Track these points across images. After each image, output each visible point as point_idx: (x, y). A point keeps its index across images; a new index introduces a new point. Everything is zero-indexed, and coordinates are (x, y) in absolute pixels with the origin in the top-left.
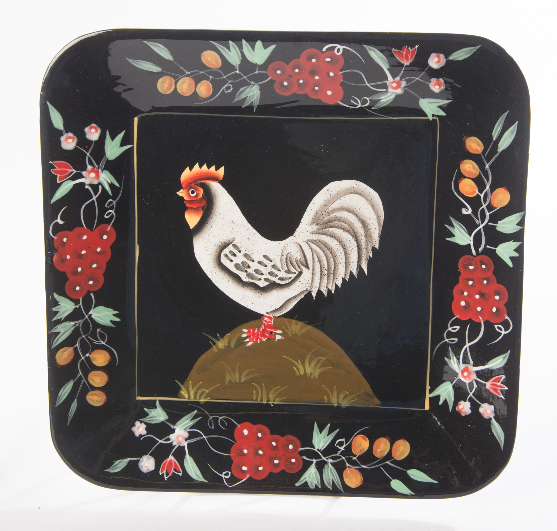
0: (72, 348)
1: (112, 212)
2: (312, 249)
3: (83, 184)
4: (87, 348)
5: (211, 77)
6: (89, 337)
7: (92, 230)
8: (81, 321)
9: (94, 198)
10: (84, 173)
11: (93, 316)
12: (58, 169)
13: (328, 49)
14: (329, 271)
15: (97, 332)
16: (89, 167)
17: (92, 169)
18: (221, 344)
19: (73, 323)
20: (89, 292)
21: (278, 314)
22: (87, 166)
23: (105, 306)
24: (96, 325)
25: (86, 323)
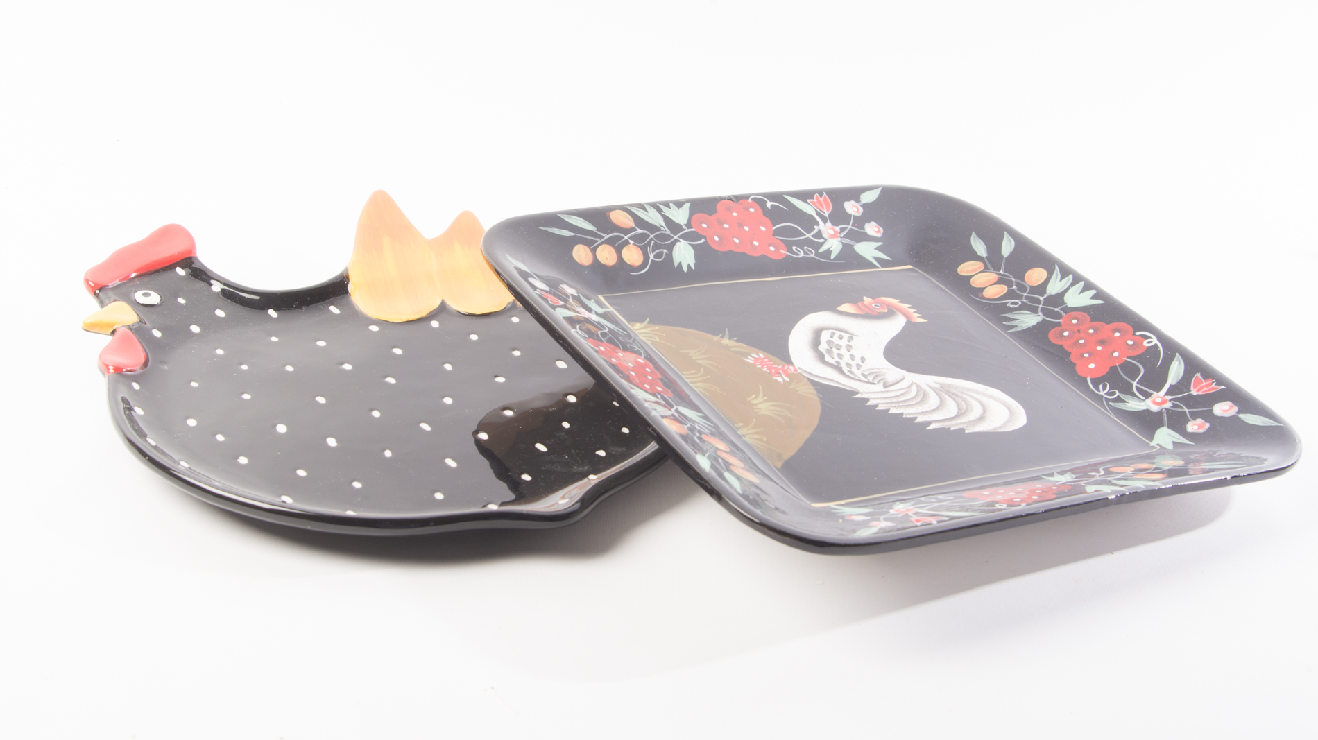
0: (634, 226)
1: (802, 254)
2: (909, 387)
3: (817, 224)
4: (639, 239)
5: (1014, 287)
6: (653, 242)
7: (774, 235)
8: (668, 232)
9: (808, 236)
10: (829, 224)
11: (678, 243)
12: (821, 199)
13: (1141, 335)
14: (900, 402)
15: (661, 250)
16: (837, 229)
17: (837, 232)
18: (726, 341)
19: (663, 224)
20: (705, 238)
21: (805, 374)
22: (837, 226)
23: (695, 255)
24: (670, 248)
25: (667, 237)
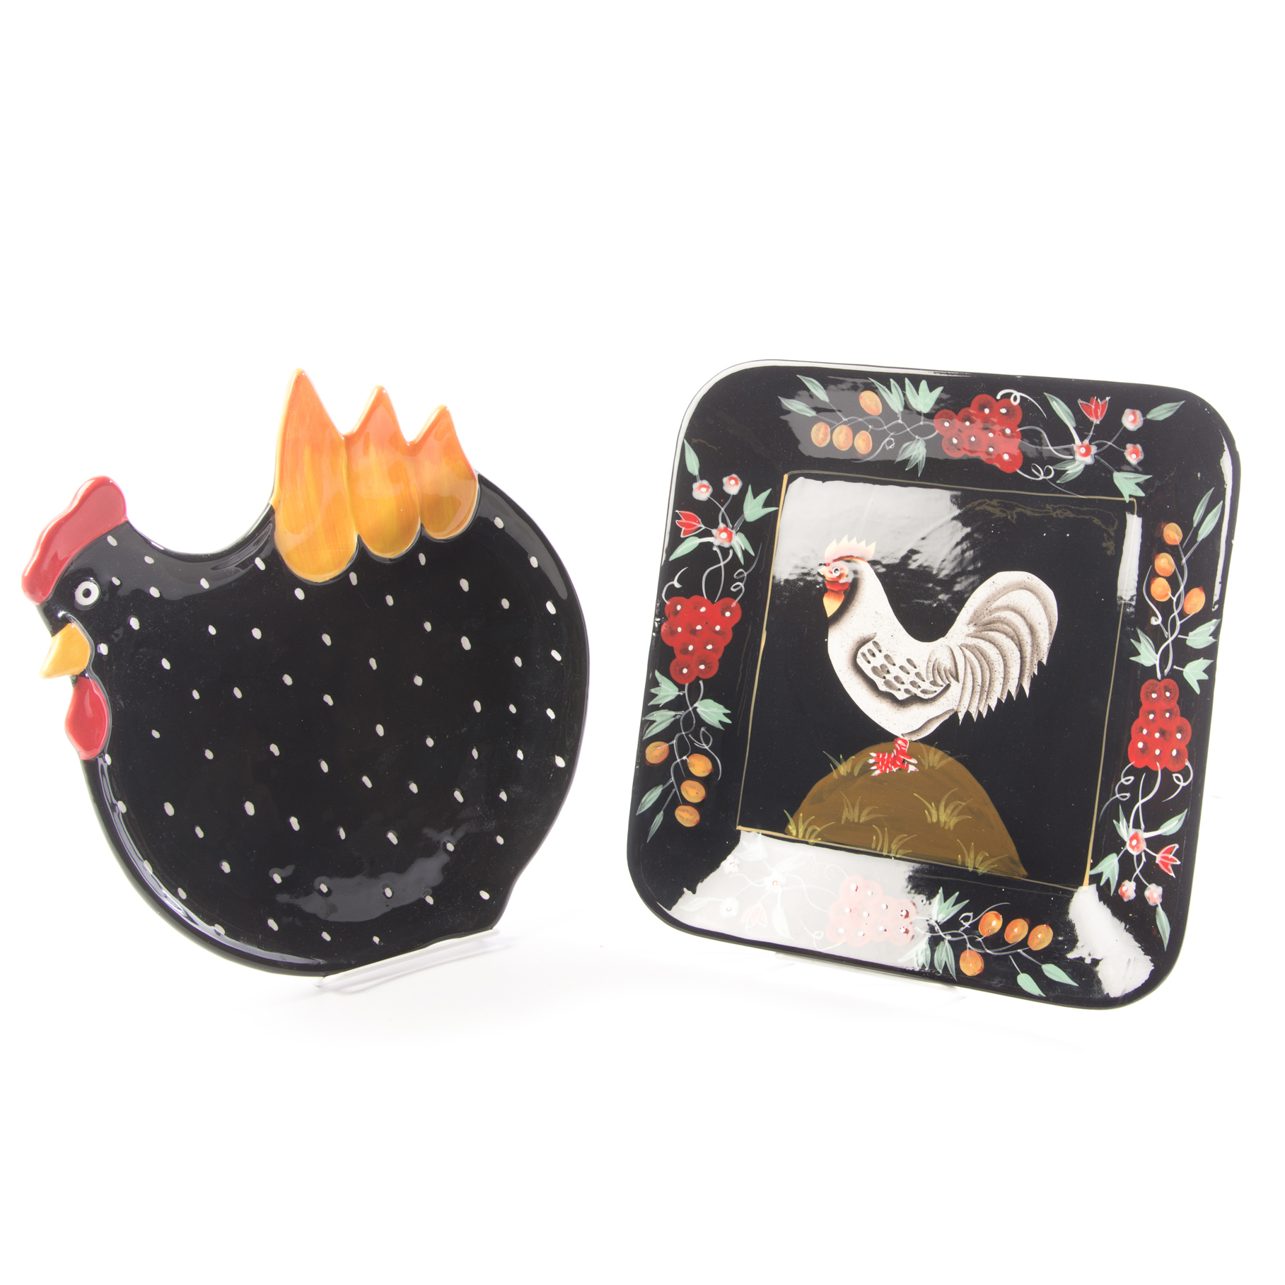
0: (667, 745)
1: (742, 585)
2: (965, 657)
3: (711, 544)
4: (686, 748)
5: (870, 426)
6: (690, 736)
7: (713, 602)
8: (683, 713)
9: (722, 564)
10: (714, 531)
11: (698, 710)
12: (684, 521)
13: (1003, 396)
14: (982, 687)
15: (701, 732)
16: (722, 526)
17: (725, 528)
18: (843, 769)
19: (673, 713)
20: (698, 679)
21: (915, 738)
22: (719, 524)
23: (715, 701)
24: (701, 722)
25: (688, 717)
